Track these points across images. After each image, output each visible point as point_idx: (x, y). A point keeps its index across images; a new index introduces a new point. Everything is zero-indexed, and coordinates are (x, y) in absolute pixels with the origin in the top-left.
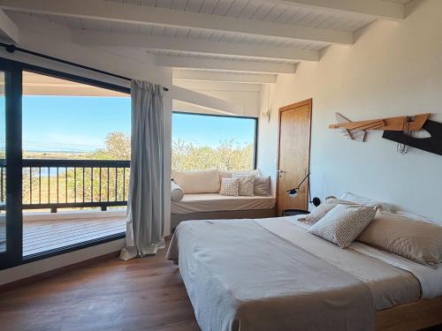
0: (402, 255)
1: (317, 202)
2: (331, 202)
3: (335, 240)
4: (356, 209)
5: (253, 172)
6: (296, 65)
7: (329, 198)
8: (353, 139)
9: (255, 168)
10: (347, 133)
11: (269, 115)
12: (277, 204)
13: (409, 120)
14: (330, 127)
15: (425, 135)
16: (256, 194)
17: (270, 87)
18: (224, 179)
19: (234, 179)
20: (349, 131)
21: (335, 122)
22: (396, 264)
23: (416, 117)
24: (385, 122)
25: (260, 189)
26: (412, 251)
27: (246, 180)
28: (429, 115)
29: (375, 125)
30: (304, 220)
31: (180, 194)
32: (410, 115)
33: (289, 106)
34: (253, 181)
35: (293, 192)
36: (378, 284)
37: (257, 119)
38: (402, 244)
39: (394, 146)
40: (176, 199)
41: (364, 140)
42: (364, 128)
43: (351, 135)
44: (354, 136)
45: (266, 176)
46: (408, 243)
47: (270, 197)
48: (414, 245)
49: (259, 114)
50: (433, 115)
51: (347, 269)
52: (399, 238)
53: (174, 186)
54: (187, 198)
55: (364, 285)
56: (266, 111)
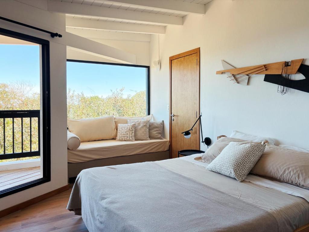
0: (292, 184)
1: (208, 142)
2: (223, 141)
3: (233, 175)
4: (248, 145)
5: (147, 118)
6: (183, 18)
7: (220, 137)
8: (238, 83)
9: (149, 114)
10: (233, 78)
11: (160, 63)
12: (171, 146)
13: (287, 64)
14: (218, 73)
15: (300, 77)
16: (151, 137)
17: (160, 38)
18: (120, 126)
19: (130, 125)
20: (234, 76)
21: (222, 69)
22: (290, 192)
23: (292, 61)
24: (266, 67)
25: (154, 133)
26: (301, 178)
27: (142, 125)
28: (303, 60)
29: (258, 70)
30: (200, 158)
31: (77, 142)
32: (287, 60)
33: (179, 55)
34: (148, 126)
35: (187, 133)
36: (280, 212)
37: (148, 67)
38: (292, 173)
39: (274, 87)
40: (72, 148)
41: (248, 83)
42: (247, 73)
43: (236, 80)
44: (239, 80)
45: (159, 121)
46: (297, 171)
47: (164, 140)
48: (302, 174)
49: (150, 62)
50: (306, 60)
51: (250, 201)
52: (289, 168)
53: (70, 135)
54: (84, 146)
55: (269, 214)
56: (157, 60)
